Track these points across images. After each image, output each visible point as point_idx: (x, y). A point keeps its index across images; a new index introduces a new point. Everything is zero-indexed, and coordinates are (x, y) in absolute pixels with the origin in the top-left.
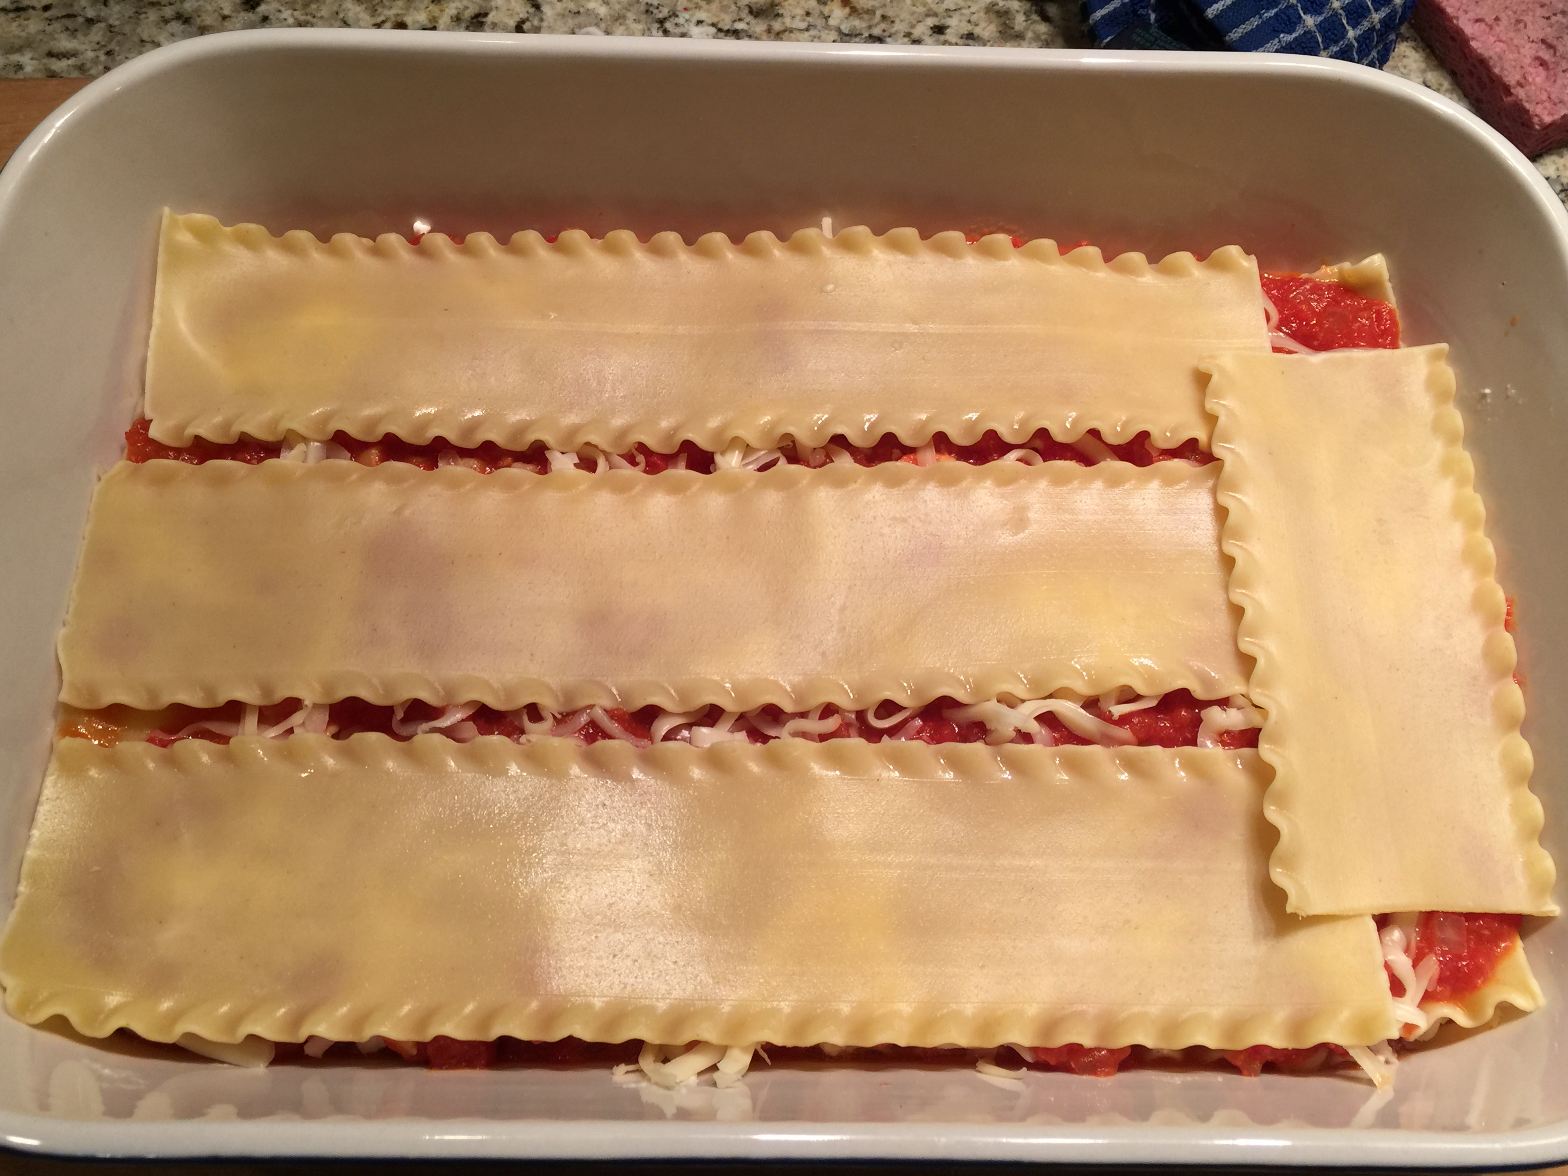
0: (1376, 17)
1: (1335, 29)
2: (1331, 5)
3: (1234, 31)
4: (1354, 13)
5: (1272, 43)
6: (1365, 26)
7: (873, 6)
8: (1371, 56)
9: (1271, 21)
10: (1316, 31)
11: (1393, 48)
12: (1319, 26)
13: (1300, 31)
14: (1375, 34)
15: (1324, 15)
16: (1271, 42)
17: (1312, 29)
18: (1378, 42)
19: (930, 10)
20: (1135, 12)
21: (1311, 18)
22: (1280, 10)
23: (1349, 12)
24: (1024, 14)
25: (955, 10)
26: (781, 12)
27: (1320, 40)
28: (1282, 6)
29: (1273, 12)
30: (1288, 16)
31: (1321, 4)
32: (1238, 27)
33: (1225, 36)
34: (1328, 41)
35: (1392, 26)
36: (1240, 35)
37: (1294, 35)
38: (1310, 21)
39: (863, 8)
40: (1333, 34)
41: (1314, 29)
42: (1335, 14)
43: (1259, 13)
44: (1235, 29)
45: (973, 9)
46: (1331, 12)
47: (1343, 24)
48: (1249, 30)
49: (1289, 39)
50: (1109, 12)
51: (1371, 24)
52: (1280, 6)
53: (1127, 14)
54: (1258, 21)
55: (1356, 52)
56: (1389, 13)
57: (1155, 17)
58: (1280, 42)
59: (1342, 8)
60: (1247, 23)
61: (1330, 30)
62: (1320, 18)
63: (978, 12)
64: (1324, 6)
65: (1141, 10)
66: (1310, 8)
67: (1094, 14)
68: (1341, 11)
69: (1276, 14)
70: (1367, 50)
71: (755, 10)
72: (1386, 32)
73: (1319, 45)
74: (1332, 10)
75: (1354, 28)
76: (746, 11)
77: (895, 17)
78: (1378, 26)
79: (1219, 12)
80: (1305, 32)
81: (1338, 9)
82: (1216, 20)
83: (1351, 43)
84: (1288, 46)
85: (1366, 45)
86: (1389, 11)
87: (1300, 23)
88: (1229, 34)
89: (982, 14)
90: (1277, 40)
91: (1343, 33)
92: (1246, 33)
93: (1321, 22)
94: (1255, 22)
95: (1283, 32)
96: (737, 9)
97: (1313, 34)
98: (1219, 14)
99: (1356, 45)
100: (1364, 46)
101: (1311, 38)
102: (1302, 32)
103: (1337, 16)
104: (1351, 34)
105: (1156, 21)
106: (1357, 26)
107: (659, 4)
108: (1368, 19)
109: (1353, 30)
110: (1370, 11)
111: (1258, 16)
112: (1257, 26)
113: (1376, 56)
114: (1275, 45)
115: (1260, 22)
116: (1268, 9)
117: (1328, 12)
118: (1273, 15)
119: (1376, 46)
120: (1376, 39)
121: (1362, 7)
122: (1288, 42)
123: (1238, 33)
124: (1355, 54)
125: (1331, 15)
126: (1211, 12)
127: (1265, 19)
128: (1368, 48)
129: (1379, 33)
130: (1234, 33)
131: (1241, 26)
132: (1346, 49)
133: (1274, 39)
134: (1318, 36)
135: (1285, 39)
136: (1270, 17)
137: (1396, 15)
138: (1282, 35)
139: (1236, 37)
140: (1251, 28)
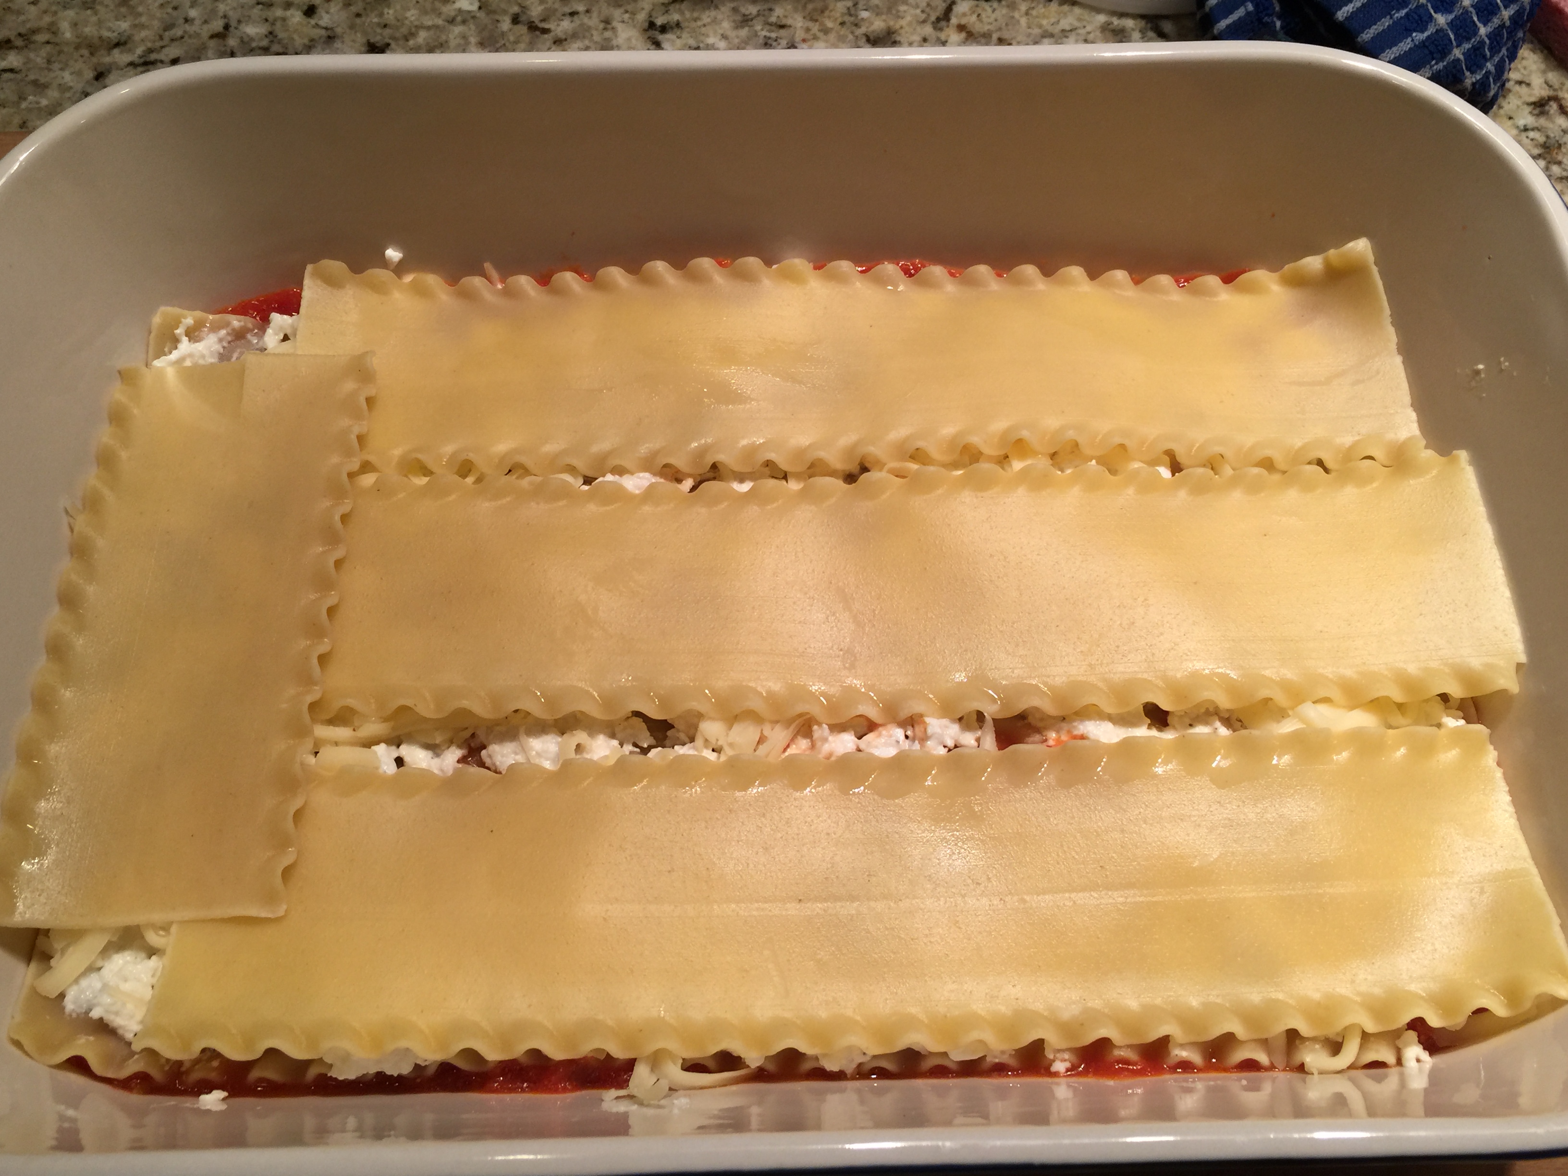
0: (1506, 14)
1: (1467, 26)
2: (1461, 4)
3: (1365, 32)
4: (1485, 10)
5: (1405, 42)
6: (1495, 23)
7: (988, 30)
8: (1501, 54)
9: (1402, 21)
10: (1448, 29)
11: (1520, 46)
12: (1451, 24)
13: (1432, 29)
14: (1504, 31)
15: (1455, 13)
16: (1405, 40)
17: (1444, 27)
18: (1508, 39)
19: (1046, 31)
20: (1260, 20)
21: (1442, 16)
22: (1410, 9)
23: (1479, 10)
24: (1140, 31)
25: (1071, 30)
26: (898, 39)
27: (1452, 37)
28: (1412, 6)
29: (1403, 12)
30: (1419, 16)
31: (1452, 2)
32: (1370, 28)
33: (1357, 38)
34: (1460, 38)
35: (1521, 23)
36: (1372, 35)
37: (1426, 34)
38: (1441, 19)
39: (979, 33)
40: (1465, 31)
41: (1446, 27)
42: (1466, 12)
43: (1389, 14)
44: (1367, 30)
45: (1089, 28)
46: (1461, 11)
47: (1474, 22)
48: (1380, 30)
49: (1421, 38)
50: (1234, 22)
51: (1501, 21)
52: (1410, 7)
53: (1252, 22)
54: (1389, 22)
55: (1488, 49)
56: (1518, 10)
57: (1281, 23)
58: (1413, 40)
59: (1472, 6)
60: (1378, 23)
61: (1461, 27)
62: (1451, 17)
63: (1094, 31)
64: (1455, 4)
65: (1266, 18)
66: (1441, 7)
67: (1218, 24)
68: (1471, 9)
69: (1407, 14)
70: (1497, 48)
71: (872, 38)
72: (1515, 29)
73: (1452, 44)
74: (1462, 8)
75: (1485, 25)
76: (864, 39)
77: (1012, 39)
78: (1508, 23)
79: (1349, 14)
80: (1437, 30)
81: (1468, 7)
82: (1346, 22)
83: (1483, 39)
84: (1422, 45)
85: (1497, 42)
86: (1518, 8)
87: (1431, 22)
88: (1361, 35)
89: (1098, 33)
90: (1409, 39)
91: (1474, 30)
92: (1378, 34)
93: (1452, 21)
94: (1386, 22)
95: (1415, 31)
96: (855, 38)
97: (1445, 32)
98: (1350, 16)
99: (1488, 42)
100: (1495, 43)
101: (1443, 36)
102: (1435, 30)
103: (1467, 14)
104: (1483, 31)
105: (1282, 27)
106: (1487, 24)
107: (777, 37)
108: (1498, 16)
109: (1485, 26)
110: (1499, 8)
111: (1388, 17)
112: (1389, 26)
113: (1506, 53)
114: (1408, 44)
115: (1391, 23)
116: (1398, 10)
117: (1459, 11)
118: (1403, 15)
119: (1506, 44)
120: (1505, 36)
121: (1491, 4)
122: (1421, 40)
123: (1370, 33)
124: (1486, 50)
125: (1462, 14)
126: (1342, 14)
127: (1396, 19)
128: (1499, 45)
129: (1509, 30)
130: (1366, 34)
131: (1373, 27)
132: (1478, 46)
133: (1407, 38)
134: (1450, 34)
135: (1417, 38)
136: (1401, 17)
137: (1524, 13)
138: (1414, 34)
139: (1368, 38)
140: (1382, 28)
